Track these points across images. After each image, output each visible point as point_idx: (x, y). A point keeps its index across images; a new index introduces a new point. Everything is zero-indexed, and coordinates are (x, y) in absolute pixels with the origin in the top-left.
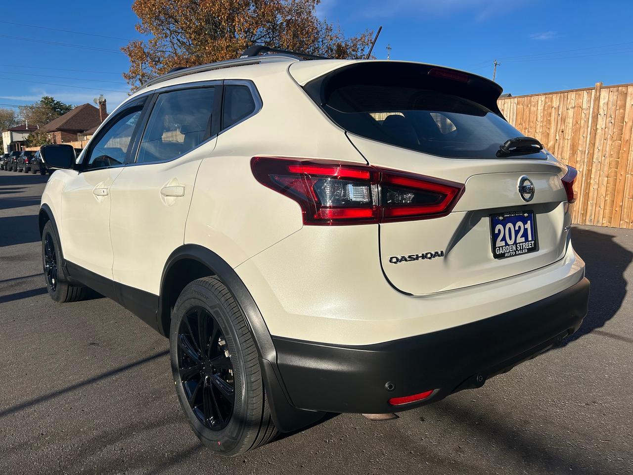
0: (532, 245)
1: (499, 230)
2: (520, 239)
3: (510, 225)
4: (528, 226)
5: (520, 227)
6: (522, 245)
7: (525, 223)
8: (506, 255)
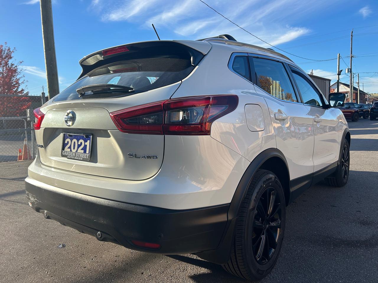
0: (87, 157)
1: (68, 142)
2: (80, 151)
3: (75, 140)
4: (88, 143)
5: (81, 143)
6: (80, 155)
7: (85, 141)
8: (68, 157)
